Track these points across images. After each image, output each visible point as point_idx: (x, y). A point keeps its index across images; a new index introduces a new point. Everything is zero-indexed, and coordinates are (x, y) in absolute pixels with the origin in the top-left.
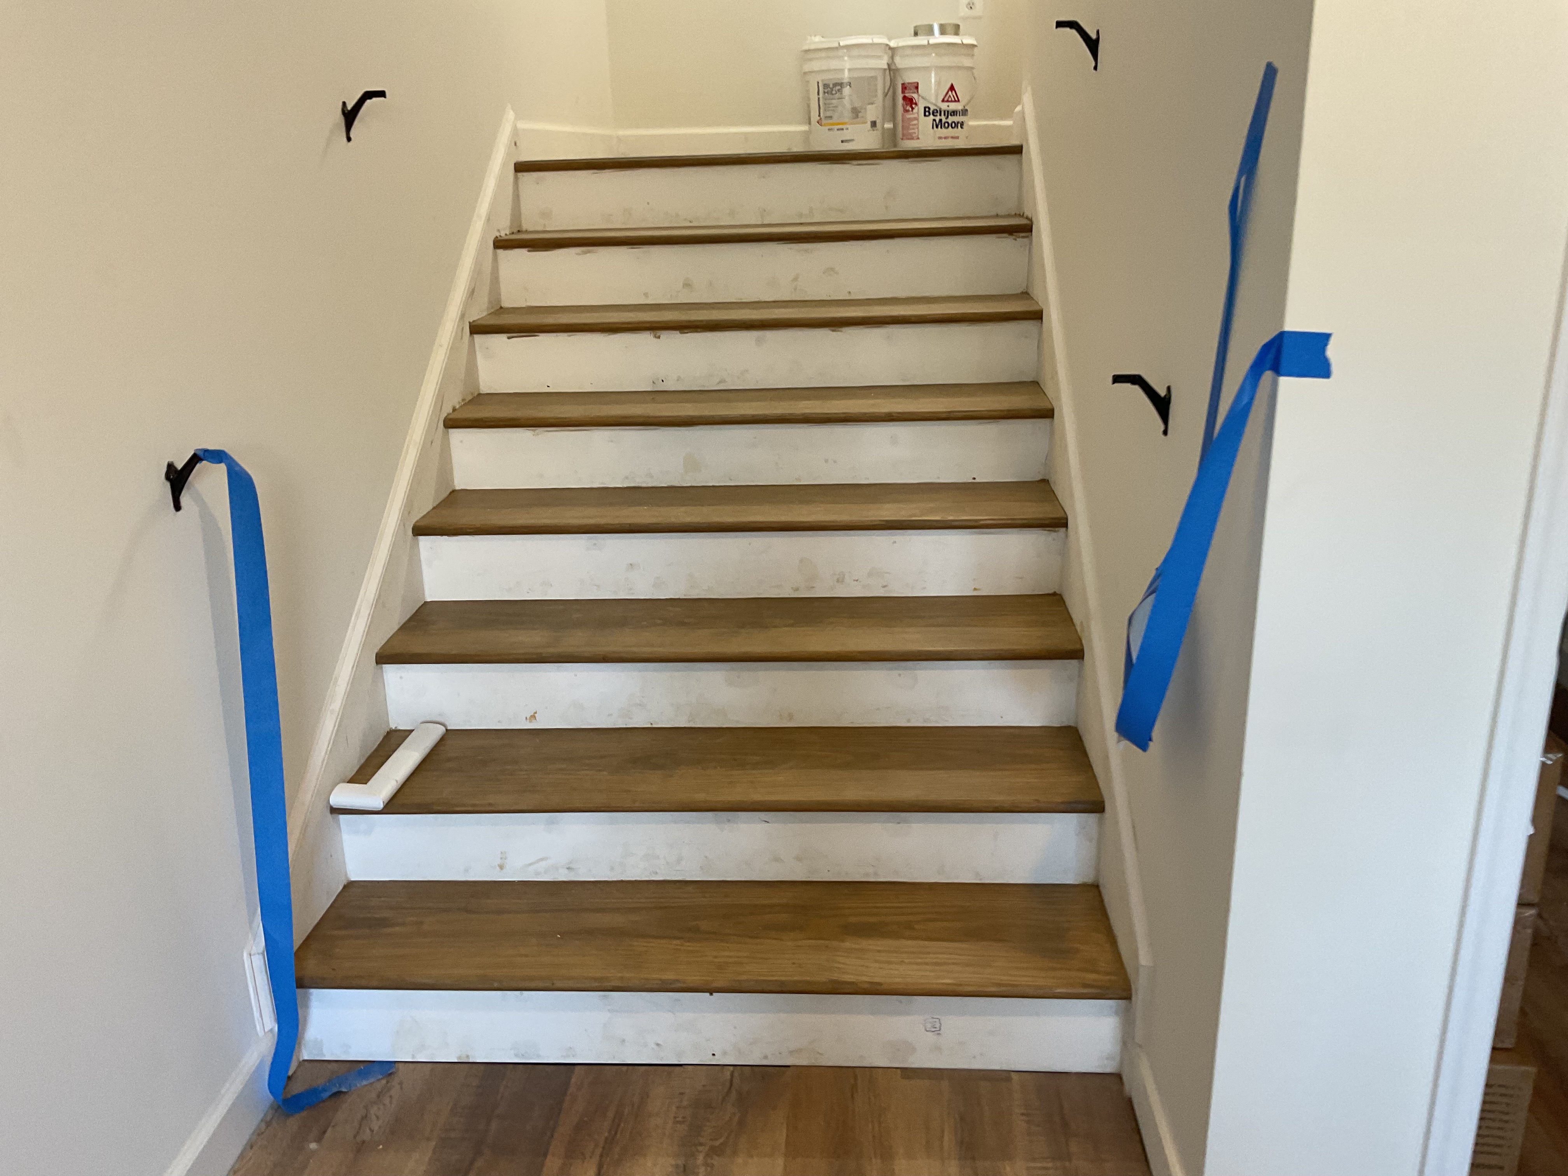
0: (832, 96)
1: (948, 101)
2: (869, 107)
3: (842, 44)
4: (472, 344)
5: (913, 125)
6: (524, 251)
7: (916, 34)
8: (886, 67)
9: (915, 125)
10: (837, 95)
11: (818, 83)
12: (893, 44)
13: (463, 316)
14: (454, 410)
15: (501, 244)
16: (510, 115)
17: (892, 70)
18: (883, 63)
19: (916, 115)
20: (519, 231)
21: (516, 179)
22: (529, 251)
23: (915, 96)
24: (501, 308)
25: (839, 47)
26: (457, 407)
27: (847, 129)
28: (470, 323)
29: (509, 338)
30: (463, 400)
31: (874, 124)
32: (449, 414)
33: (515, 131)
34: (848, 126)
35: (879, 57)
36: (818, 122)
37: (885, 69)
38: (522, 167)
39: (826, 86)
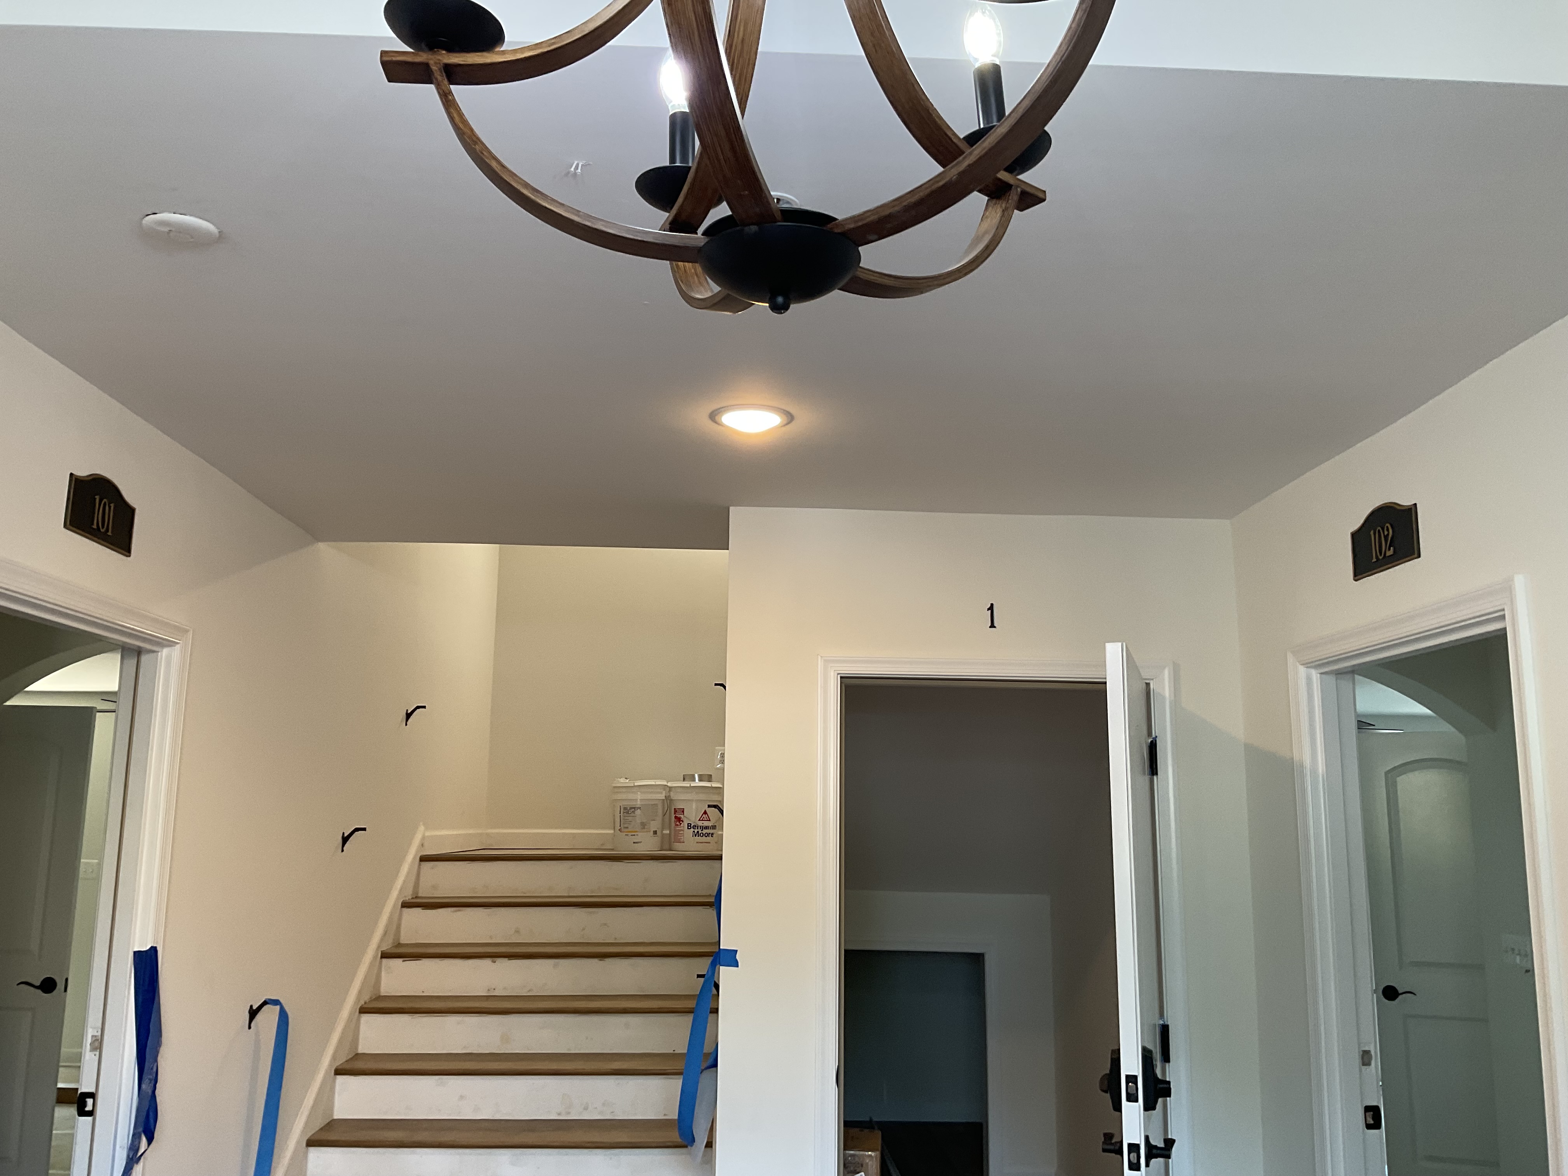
0: (628, 815)
1: (702, 820)
2: (652, 822)
3: (636, 784)
4: (381, 963)
5: (680, 834)
6: (419, 910)
7: (684, 780)
8: (664, 798)
9: (681, 834)
10: (632, 814)
11: (620, 806)
12: (669, 784)
13: (379, 947)
14: (365, 1003)
15: (406, 905)
16: (422, 828)
17: (668, 800)
18: (662, 797)
19: (682, 828)
20: (416, 897)
21: (420, 865)
22: (423, 909)
23: (682, 816)
24: (399, 944)
25: (634, 786)
26: (367, 1001)
27: (637, 835)
28: (382, 951)
29: (404, 961)
30: (371, 998)
31: (655, 833)
32: (362, 1005)
33: (424, 838)
34: (637, 833)
35: (661, 793)
36: (619, 830)
37: (664, 800)
38: (424, 859)
39: (625, 809)
